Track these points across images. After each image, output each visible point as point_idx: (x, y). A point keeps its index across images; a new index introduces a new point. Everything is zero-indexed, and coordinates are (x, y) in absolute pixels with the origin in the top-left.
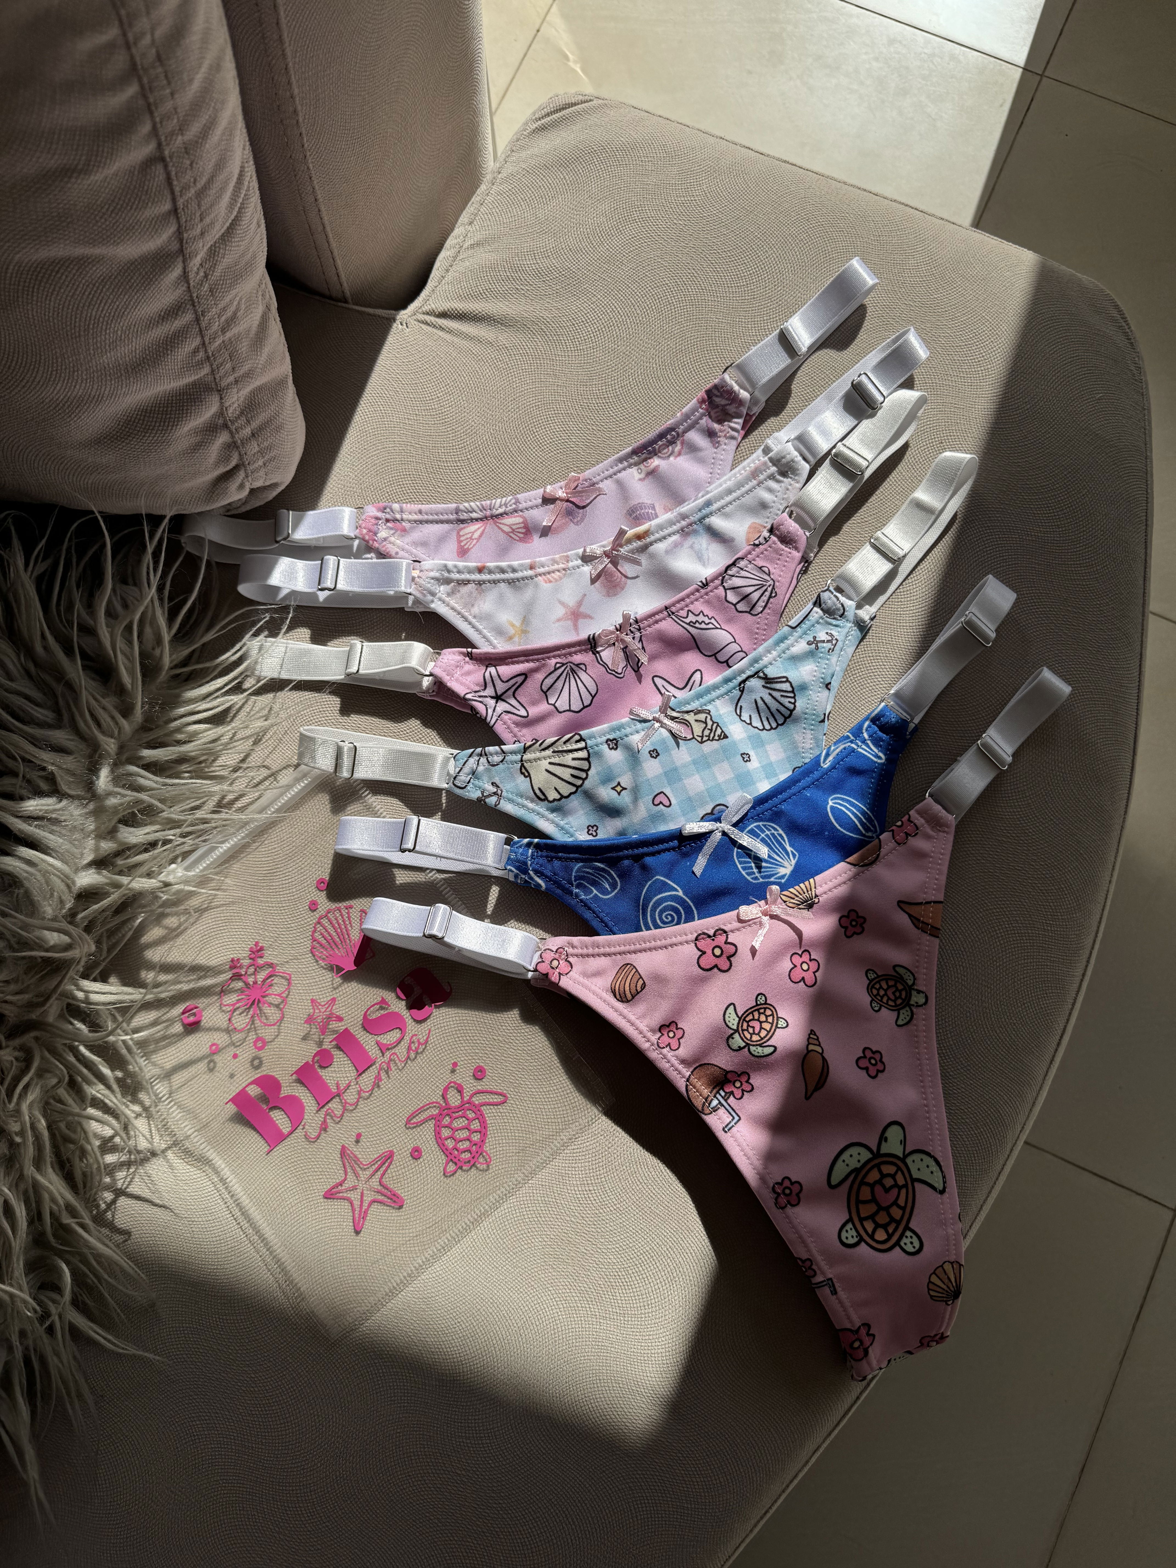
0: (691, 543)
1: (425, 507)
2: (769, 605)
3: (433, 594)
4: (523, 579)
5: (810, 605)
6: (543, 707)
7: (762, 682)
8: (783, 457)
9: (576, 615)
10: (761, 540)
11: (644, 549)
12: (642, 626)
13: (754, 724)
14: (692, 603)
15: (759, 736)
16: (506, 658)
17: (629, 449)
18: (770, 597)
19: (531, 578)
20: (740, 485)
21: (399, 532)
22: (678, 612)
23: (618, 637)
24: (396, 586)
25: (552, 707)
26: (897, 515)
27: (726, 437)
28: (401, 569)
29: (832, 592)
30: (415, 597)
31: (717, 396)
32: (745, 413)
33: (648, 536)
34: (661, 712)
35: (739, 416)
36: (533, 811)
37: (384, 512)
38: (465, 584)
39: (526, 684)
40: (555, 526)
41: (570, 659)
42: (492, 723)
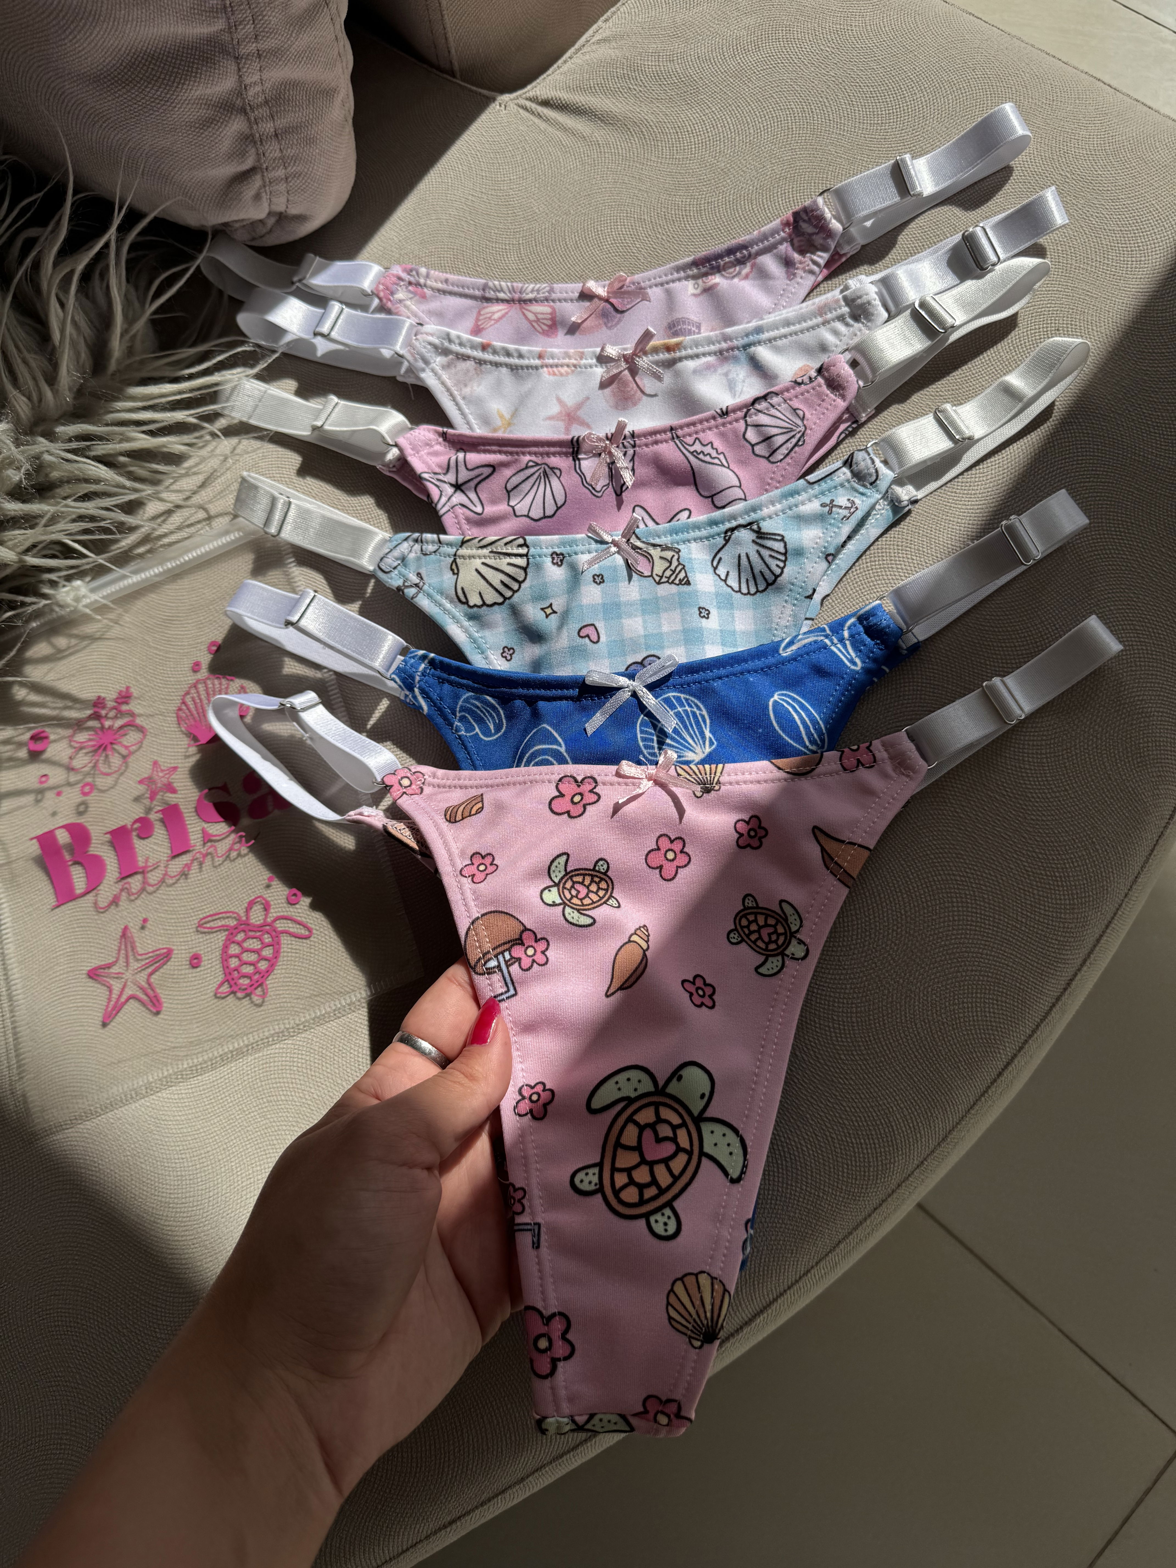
0: (725, 371)
1: (451, 277)
2: (792, 454)
3: (426, 362)
4: (528, 367)
5: (839, 464)
6: (502, 508)
7: (753, 536)
8: (860, 297)
9: (570, 416)
10: (806, 379)
11: (670, 364)
12: (638, 442)
13: (729, 582)
14: (704, 431)
15: (731, 597)
16: (479, 444)
17: (691, 258)
18: (796, 445)
19: (536, 368)
20: (802, 319)
21: (417, 297)
22: (684, 436)
23: (606, 447)
24: (391, 345)
25: (511, 509)
26: (979, 397)
27: (805, 271)
28: (403, 328)
29: (869, 454)
30: (408, 361)
31: (804, 221)
32: (833, 247)
33: (679, 350)
34: (623, 536)
35: (825, 249)
36: (449, 613)
37: (409, 274)
38: (465, 360)
39: (492, 477)
40: (584, 325)
41: (546, 459)
42: (442, 512)
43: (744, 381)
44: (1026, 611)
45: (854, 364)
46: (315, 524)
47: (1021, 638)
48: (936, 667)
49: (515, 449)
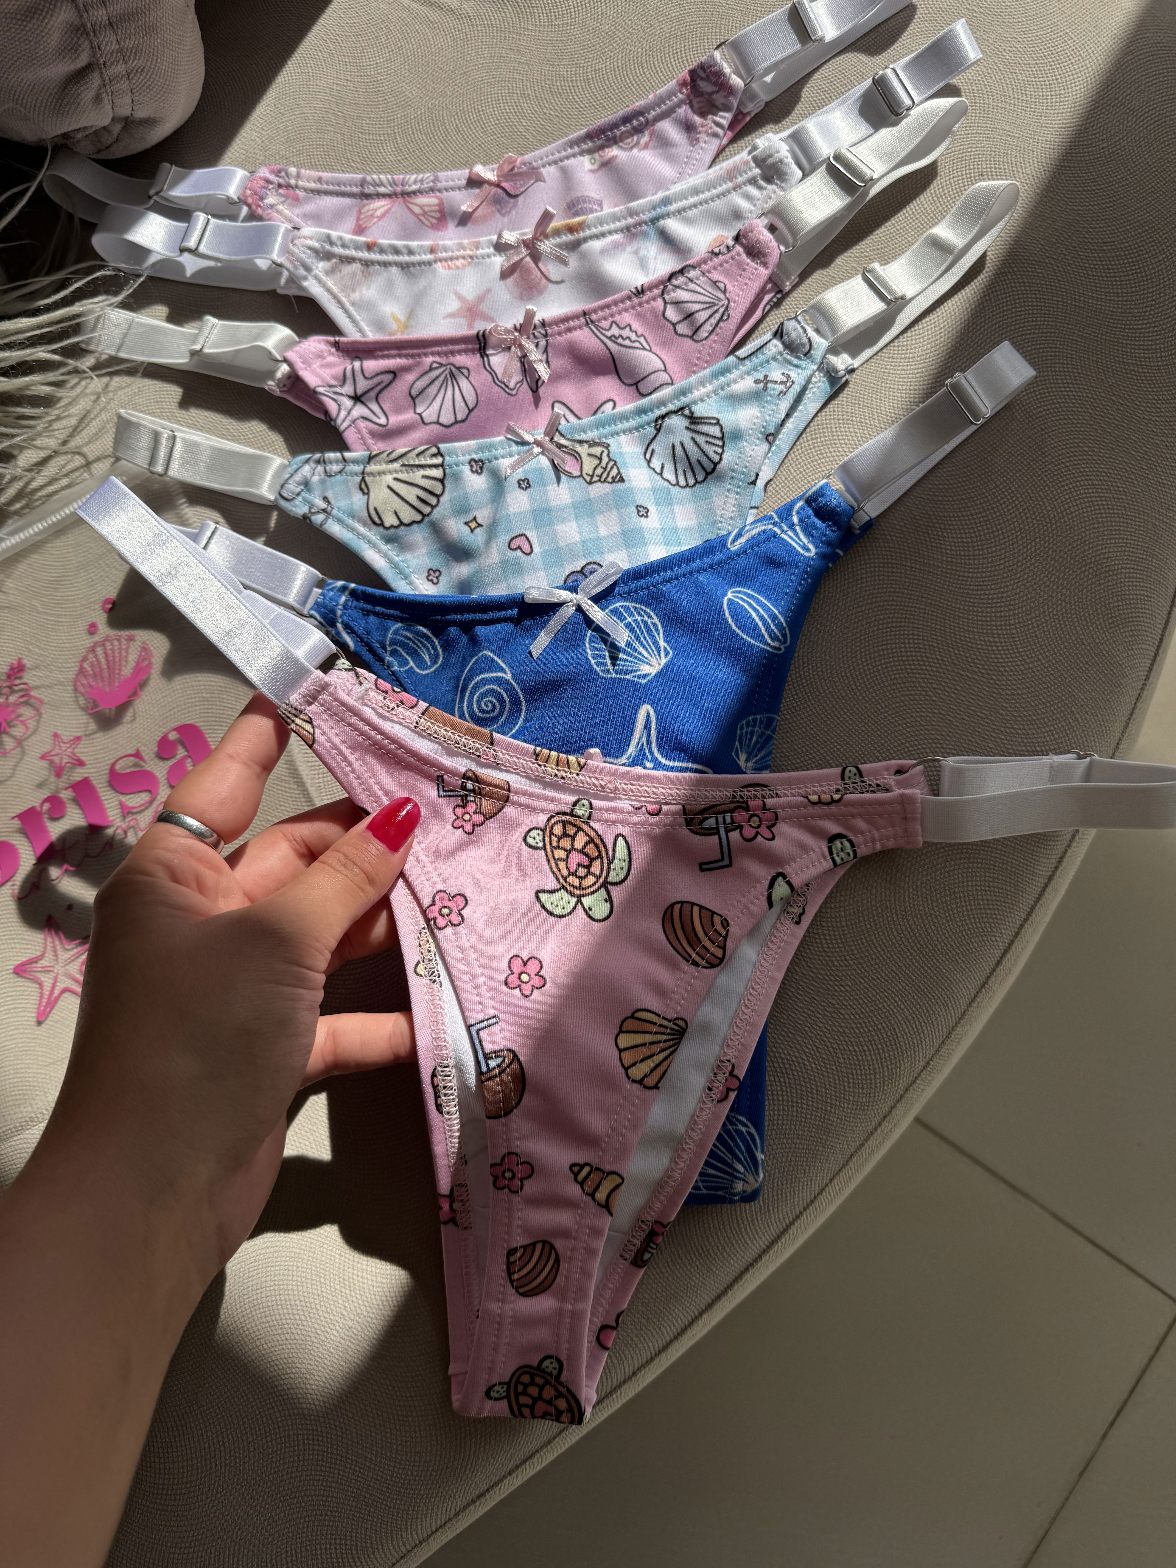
0: (635, 248)
1: (324, 175)
2: (717, 331)
3: (308, 269)
4: (420, 264)
5: (769, 336)
6: (408, 417)
7: (686, 422)
8: (771, 156)
9: (472, 311)
10: (723, 249)
11: (574, 246)
12: (549, 331)
13: (665, 475)
14: (620, 313)
15: (669, 491)
16: (376, 350)
17: (583, 131)
18: (720, 320)
19: (429, 263)
20: (711, 185)
21: (290, 201)
22: (599, 321)
23: (515, 339)
24: (268, 253)
25: (418, 417)
26: (906, 254)
27: (708, 135)
28: (277, 233)
29: (799, 323)
30: (288, 270)
31: (702, 79)
32: (735, 105)
33: (583, 230)
34: (546, 434)
35: (727, 109)
36: (364, 537)
37: (277, 176)
38: (349, 263)
39: (394, 384)
40: (476, 214)
41: (452, 359)
42: (342, 428)
43: (655, 258)
44: (979, 476)
45: (772, 229)
46: (205, 457)
47: (976, 505)
48: (891, 545)
49: (415, 351)
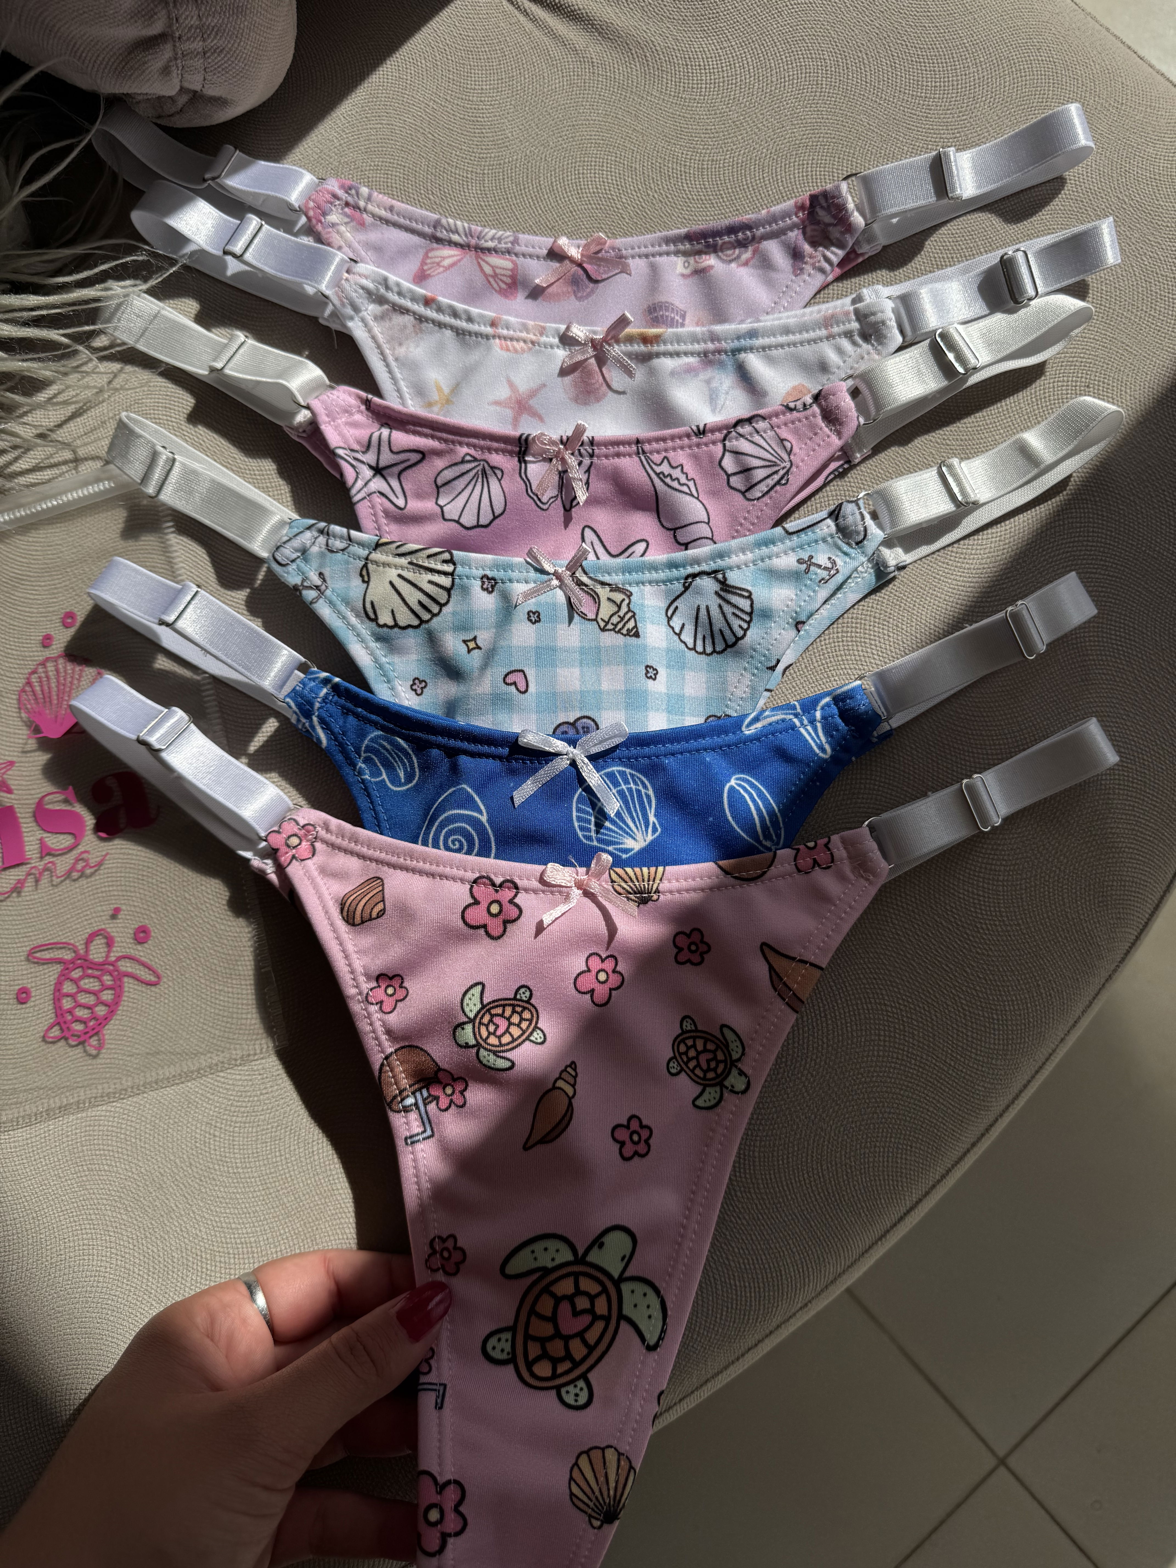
0: (708, 376)
1: (398, 205)
2: (772, 493)
3: (356, 309)
4: (477, 335)
5: (824, 514)
6: (427, 506)
7: (717, 587)
8: (874, 314)
9: (522, 406)
10: (799, 405)
11: (645, 358)
12: (597, 451)
13: (683, 637)
14: (674, 449)
15: (684, 656)
16: (408, 423)
17: (683, 231)
18: (778, 483)
19: (487, 337)
20: (804, 328)
21: (353, 224)
22: (651, 453)
23: (559, 452)
24: (316, 282)
25: (439, 509)
26: (990, 453)
27: (814, 268)
28: (331, 263)
29: (859, 508)
30: (333, 305)
31: (822, 207)
32: (850, 244)
33: (658, 343)
34: (568, 568)
35: (841, 246)
36: (354, 628)
37: (347, 192)
38: (403, 313)
39: (420, 466)
40: (550, 290)
41: (487, 456)
42: (356, 499)
43: (727, 393)
45: (856, 395)
46: (202, 489)
49: (450, 437)
